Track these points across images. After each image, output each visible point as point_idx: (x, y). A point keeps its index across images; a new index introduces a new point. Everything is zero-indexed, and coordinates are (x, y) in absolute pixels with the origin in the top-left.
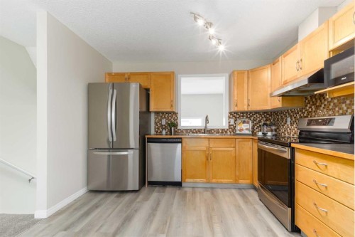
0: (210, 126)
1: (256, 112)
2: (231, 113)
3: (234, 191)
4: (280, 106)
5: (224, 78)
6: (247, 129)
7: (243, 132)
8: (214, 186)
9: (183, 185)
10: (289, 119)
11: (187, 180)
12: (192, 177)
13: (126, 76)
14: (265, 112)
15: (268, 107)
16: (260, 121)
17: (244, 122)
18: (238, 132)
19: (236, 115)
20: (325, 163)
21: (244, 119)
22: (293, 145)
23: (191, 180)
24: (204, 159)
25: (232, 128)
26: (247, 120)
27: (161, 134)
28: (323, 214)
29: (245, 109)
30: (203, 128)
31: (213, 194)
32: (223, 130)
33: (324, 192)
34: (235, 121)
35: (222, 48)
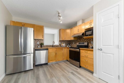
0: (54, 44)
1: (66, 41)
2: (60, 41)
3: (63, 62)
4: (73, 39)
5: (58, 30)
6: (64, 45)
7: (63, 46)
8: (57, 62)
9: (48, 64)
10: (74, 43)
11: (50, 62)
12: (51, 61)
13: (23, 24)
14: (68, 41)
15: (69, 39)
16: (66, 43)
17: (63, 43)
18: (62, 46)
19: (61, 41)
20: (87, 51)
21: (63, 42)
22: (80, 48)
23: (51, 62)
24: (55, 54)
25: (60, 45)
26: (64, 43)
27: (38, 48)
28: (87, 61)
29: (64, 39)
30: (52, 45)
31: (58, 64)
32: (58, 45)
33: (87, 57)
34: (61, 43)
35: (61, 22)
